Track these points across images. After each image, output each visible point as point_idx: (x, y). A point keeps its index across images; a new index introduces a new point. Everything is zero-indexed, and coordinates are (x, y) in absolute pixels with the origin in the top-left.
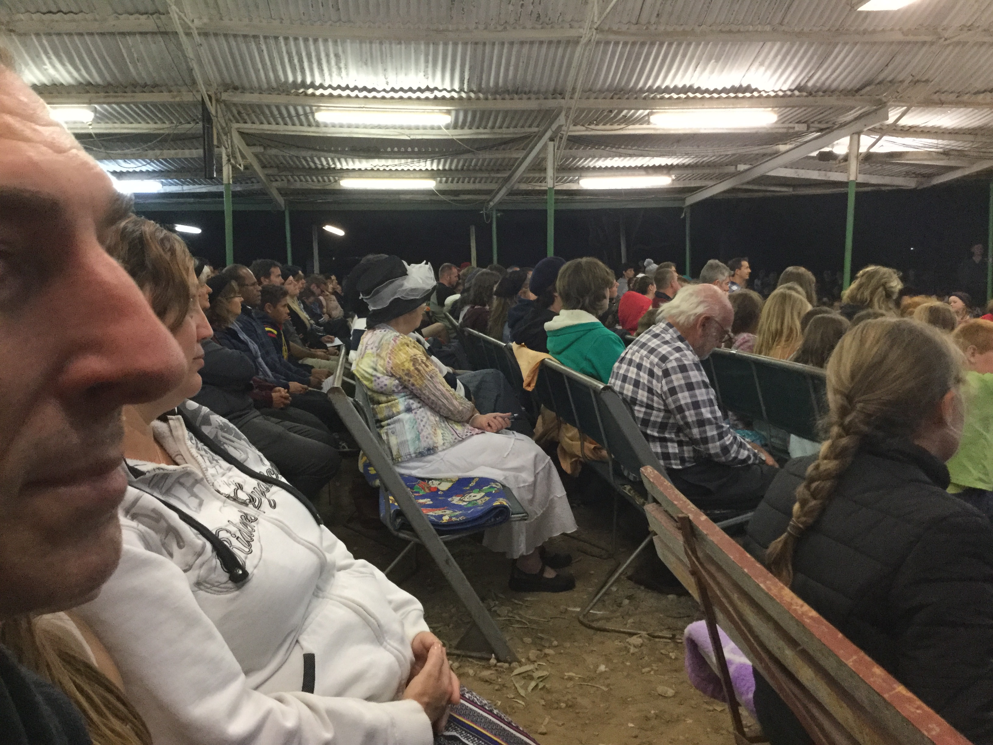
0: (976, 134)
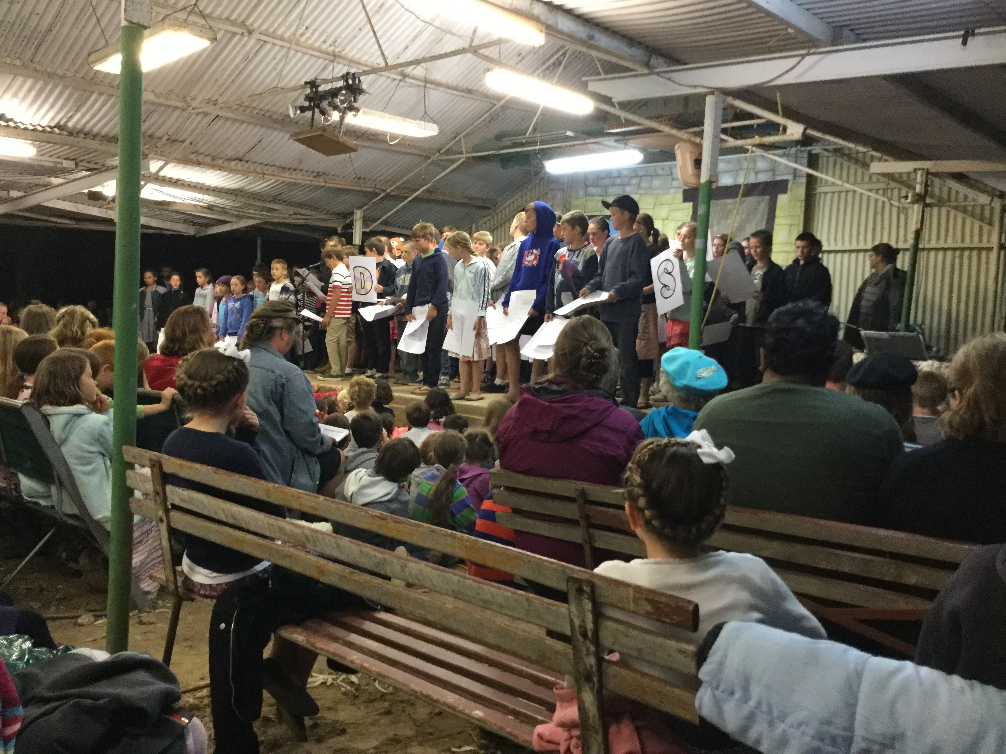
0: (236, 195)
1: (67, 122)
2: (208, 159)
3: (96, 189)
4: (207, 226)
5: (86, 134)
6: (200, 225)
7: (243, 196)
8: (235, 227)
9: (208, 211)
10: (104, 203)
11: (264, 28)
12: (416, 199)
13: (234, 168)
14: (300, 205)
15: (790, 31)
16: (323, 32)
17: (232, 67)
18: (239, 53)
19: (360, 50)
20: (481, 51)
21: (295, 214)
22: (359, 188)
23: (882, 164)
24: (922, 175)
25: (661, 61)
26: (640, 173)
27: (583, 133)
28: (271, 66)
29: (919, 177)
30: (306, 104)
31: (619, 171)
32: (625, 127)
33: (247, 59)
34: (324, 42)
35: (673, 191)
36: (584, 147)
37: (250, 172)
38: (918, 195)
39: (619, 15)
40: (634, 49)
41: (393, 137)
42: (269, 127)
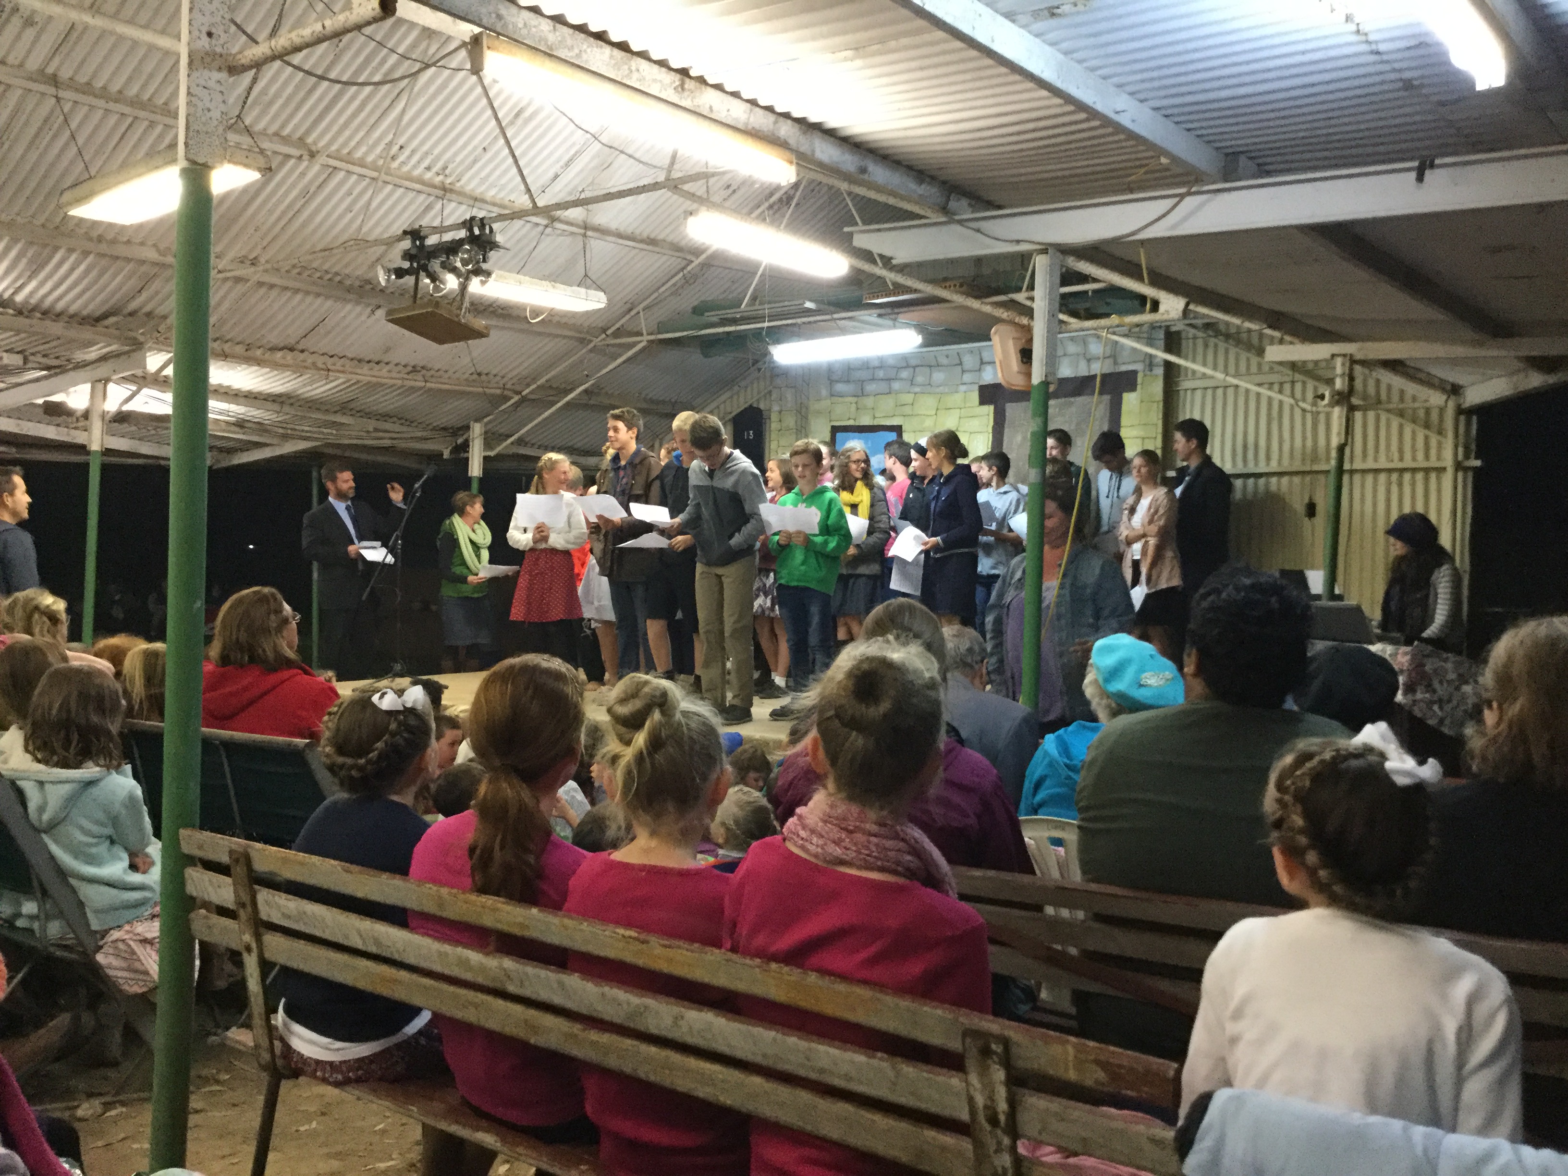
0: (282, 403)
1: (13, 294)
2: (239, 349)
3: (56, 398)
4: (230, 451)
5: (45, 313)
6: (221, 450)
7: (292, 404)
8: (278, 452)
9: (237, 429)
10: (70, 420)
11: (334, 148)
12: (568, 404)
13: (282, 362)
14: (386, 416)
15: (1164, 160)
16: (427, 153)
17: (282, 207)
18: (293, 185)
19: (483, 180)
20: (686, 187)
21: (376, 430)
22: (480, 390)
23: (1282, 347)
24: (1343, 364)
25: (964, 202)
26: (913, 362)
27: (830, 304)
28: (343, 206)
29: (1339, 366)
30: (406, 265)
31: (881, 359)
32: (894, 295)
33: (307, 195)
34: (428, 168)
35: (963, 388)
36: (832, 324)
37: (306, 368)
38: (1339, 393)
39: (907, 138)
40: (923, 186)
41: (536, 312)
42: (337, 299)
